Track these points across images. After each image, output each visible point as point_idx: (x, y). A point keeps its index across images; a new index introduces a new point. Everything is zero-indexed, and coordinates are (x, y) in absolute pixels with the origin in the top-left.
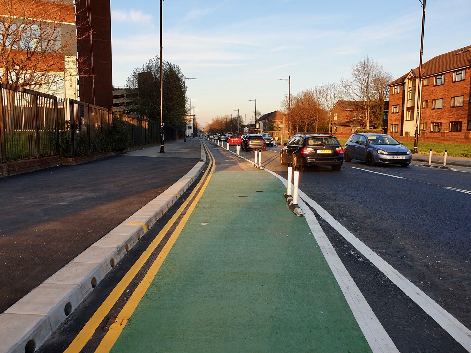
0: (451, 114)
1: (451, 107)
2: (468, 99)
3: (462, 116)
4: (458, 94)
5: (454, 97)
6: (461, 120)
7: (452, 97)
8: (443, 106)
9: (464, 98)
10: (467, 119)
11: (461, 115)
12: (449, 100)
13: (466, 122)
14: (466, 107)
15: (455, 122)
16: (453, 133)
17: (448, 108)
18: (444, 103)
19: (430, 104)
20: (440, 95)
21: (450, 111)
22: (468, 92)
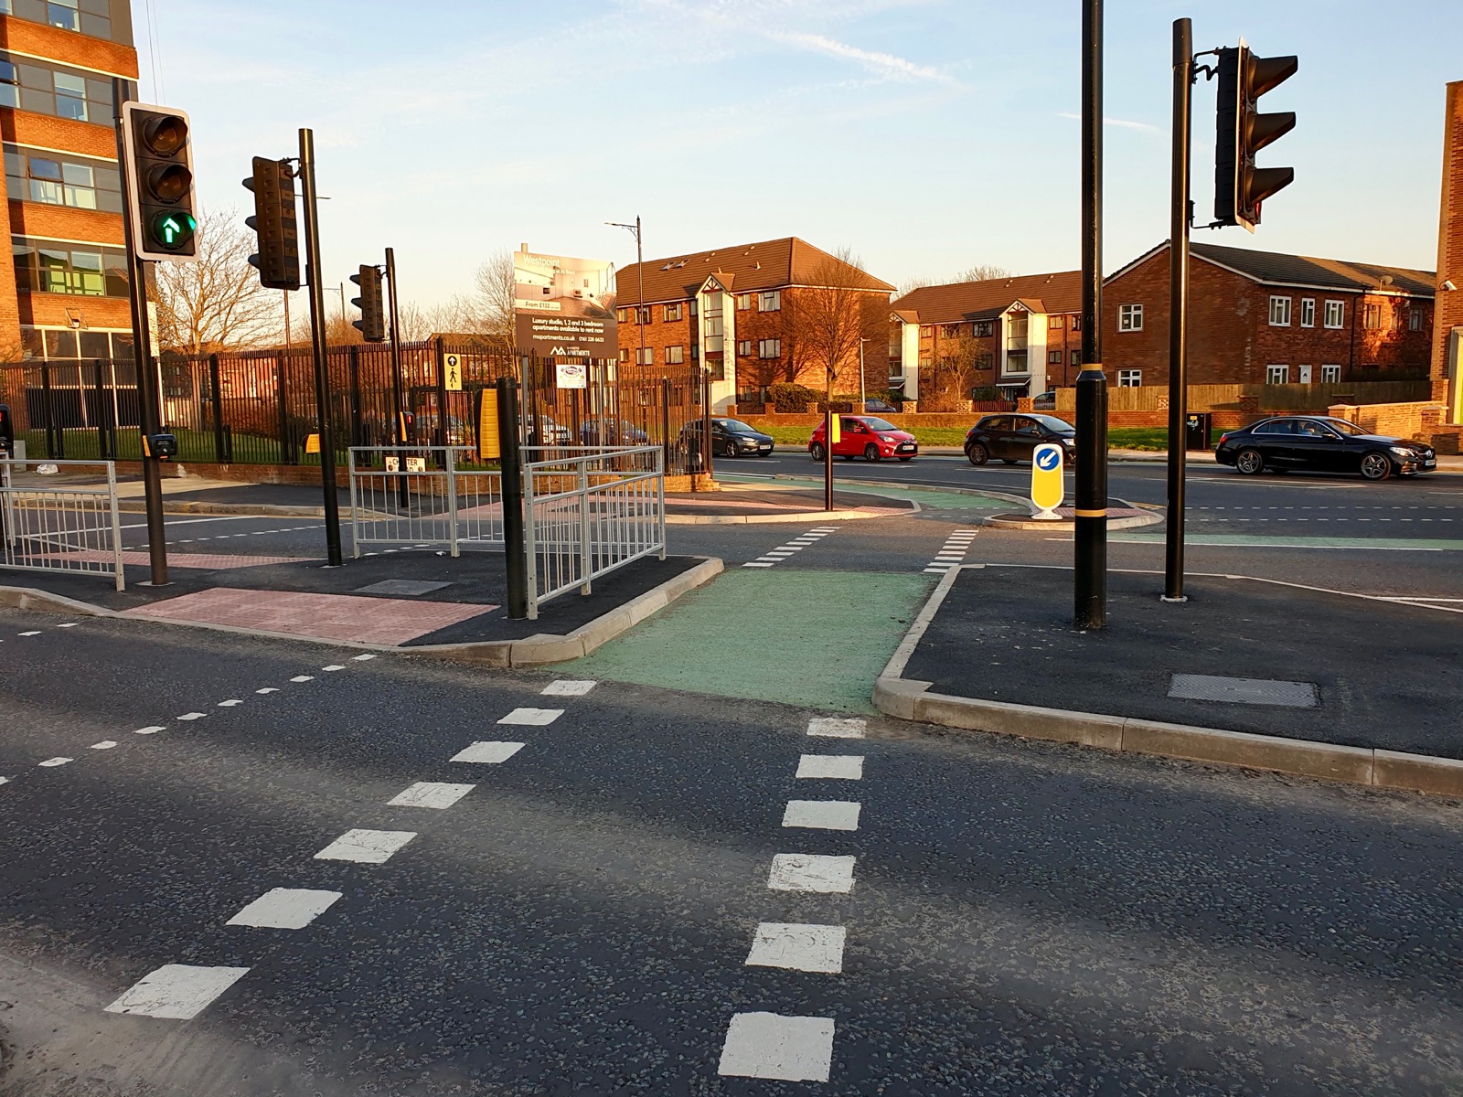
1: (667, 364)
2: (689, 352)
4: (675, 342)
5: (669, 347)
7: (666, 347)
8: (653, 360)
9: (683, 350)
12: (662, 352)
14: (688, 363)
17: (661, 364)
18: (654, 355)
19: (632, 356)
20: (648, 341)
21: (665, 370)
22: (688, 340)
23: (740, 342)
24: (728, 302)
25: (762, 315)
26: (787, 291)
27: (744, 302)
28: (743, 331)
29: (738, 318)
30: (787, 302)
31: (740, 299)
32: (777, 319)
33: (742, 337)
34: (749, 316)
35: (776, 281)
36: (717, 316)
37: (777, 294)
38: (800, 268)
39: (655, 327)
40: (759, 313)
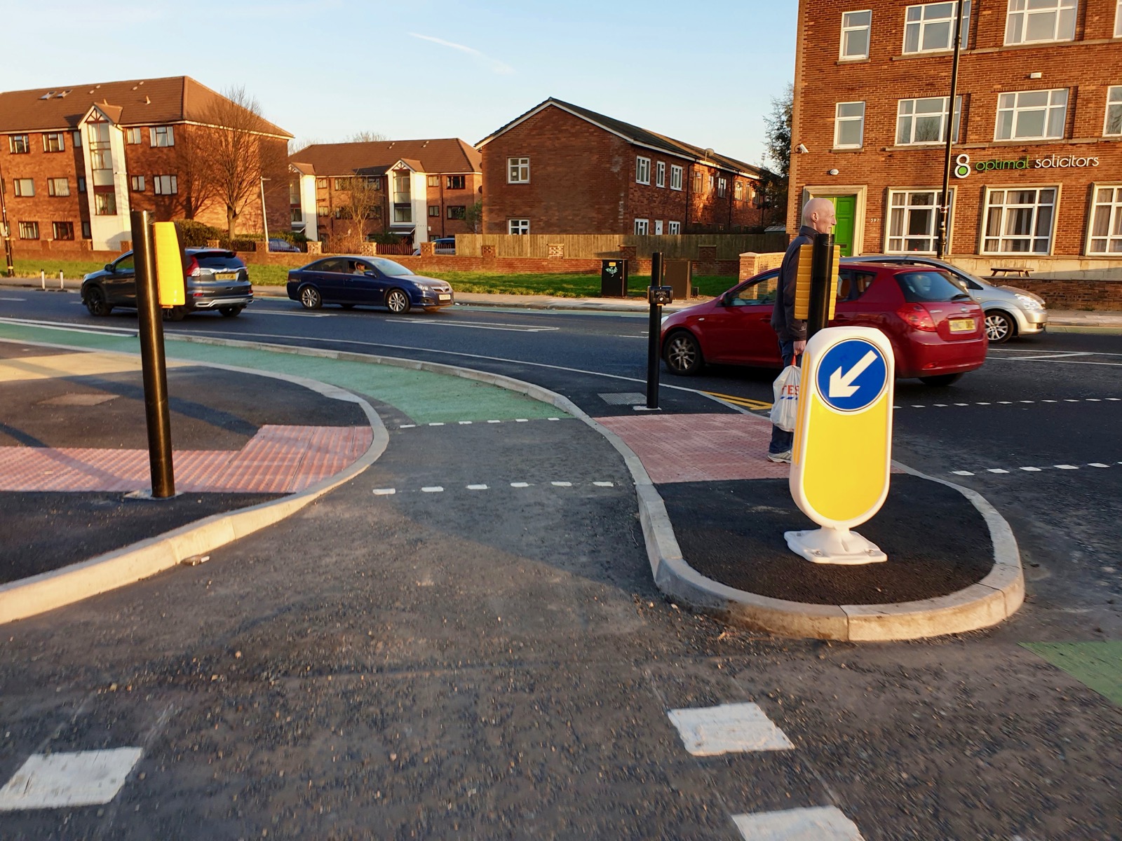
0: (51, 208)
1: (50, 196)
2: (76, 185)
3: (72, 213)
4: (58, 173)
5: (52, 179)
6: (70, 220)
7: (48, 179)
8: (34, 192)
9: (69, 182)
10: (79, 219)
11: (70, 211)
12: (44, 184)
13: (80, 224)
14: (74, 197)
15: (61, 223)
16: (61, 243)
17: (44, 196)
18: (35, 187)
19: (9, 186)
20: (27, 171)
21: (49, 203)
22: (74, 172)
23: (132, 177)
24: (116, 135)
25: (155, 150)
26: (181, 127)
27: (135, 136)
28: (135, 165)
29: (129, 152)
30: (182, 137)
31: (129, 133)
32: (173, 154)
33: (135, 171)
34: (140, 150)
35: (167, 116)
36: (104, 148)
37: (170, 130)
38: (191, 105)
39: (33, 157)
40: (152, 148)
